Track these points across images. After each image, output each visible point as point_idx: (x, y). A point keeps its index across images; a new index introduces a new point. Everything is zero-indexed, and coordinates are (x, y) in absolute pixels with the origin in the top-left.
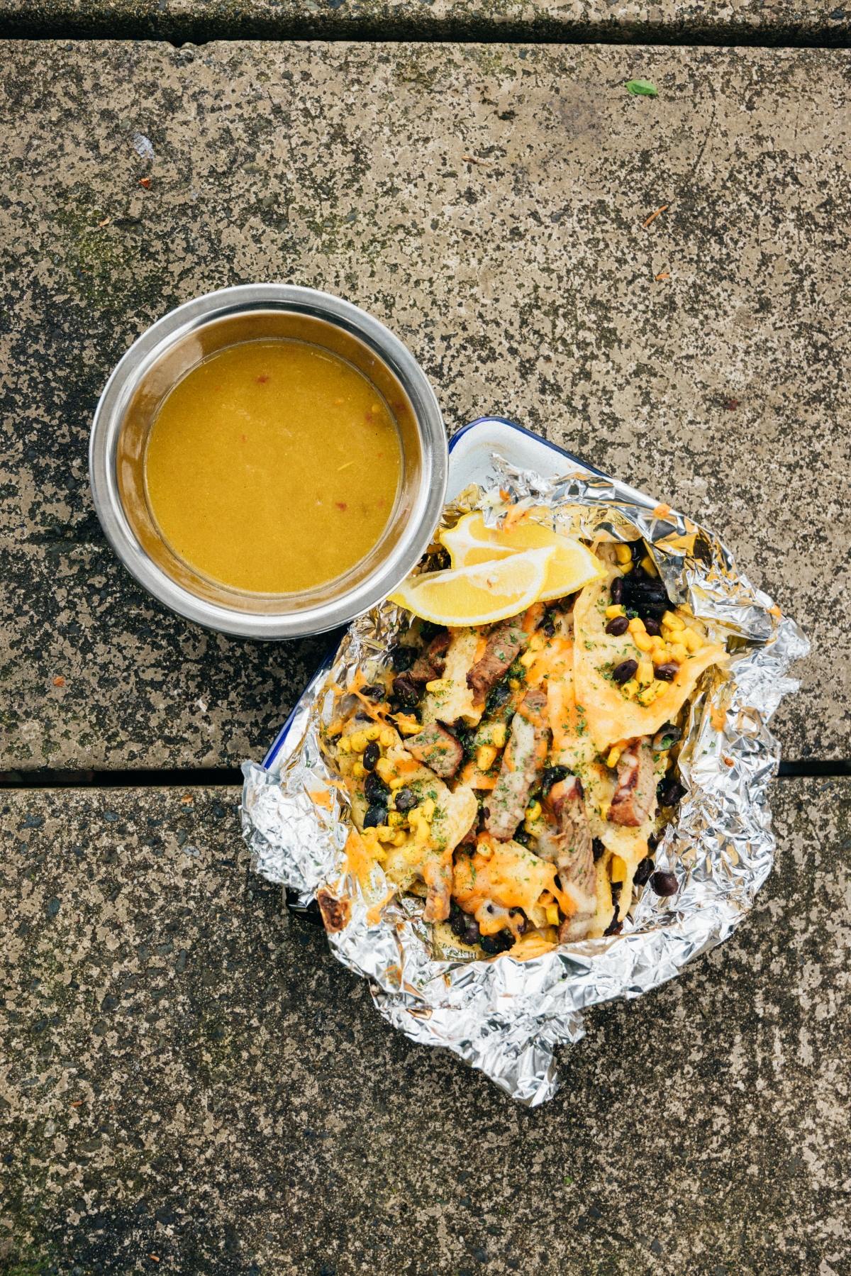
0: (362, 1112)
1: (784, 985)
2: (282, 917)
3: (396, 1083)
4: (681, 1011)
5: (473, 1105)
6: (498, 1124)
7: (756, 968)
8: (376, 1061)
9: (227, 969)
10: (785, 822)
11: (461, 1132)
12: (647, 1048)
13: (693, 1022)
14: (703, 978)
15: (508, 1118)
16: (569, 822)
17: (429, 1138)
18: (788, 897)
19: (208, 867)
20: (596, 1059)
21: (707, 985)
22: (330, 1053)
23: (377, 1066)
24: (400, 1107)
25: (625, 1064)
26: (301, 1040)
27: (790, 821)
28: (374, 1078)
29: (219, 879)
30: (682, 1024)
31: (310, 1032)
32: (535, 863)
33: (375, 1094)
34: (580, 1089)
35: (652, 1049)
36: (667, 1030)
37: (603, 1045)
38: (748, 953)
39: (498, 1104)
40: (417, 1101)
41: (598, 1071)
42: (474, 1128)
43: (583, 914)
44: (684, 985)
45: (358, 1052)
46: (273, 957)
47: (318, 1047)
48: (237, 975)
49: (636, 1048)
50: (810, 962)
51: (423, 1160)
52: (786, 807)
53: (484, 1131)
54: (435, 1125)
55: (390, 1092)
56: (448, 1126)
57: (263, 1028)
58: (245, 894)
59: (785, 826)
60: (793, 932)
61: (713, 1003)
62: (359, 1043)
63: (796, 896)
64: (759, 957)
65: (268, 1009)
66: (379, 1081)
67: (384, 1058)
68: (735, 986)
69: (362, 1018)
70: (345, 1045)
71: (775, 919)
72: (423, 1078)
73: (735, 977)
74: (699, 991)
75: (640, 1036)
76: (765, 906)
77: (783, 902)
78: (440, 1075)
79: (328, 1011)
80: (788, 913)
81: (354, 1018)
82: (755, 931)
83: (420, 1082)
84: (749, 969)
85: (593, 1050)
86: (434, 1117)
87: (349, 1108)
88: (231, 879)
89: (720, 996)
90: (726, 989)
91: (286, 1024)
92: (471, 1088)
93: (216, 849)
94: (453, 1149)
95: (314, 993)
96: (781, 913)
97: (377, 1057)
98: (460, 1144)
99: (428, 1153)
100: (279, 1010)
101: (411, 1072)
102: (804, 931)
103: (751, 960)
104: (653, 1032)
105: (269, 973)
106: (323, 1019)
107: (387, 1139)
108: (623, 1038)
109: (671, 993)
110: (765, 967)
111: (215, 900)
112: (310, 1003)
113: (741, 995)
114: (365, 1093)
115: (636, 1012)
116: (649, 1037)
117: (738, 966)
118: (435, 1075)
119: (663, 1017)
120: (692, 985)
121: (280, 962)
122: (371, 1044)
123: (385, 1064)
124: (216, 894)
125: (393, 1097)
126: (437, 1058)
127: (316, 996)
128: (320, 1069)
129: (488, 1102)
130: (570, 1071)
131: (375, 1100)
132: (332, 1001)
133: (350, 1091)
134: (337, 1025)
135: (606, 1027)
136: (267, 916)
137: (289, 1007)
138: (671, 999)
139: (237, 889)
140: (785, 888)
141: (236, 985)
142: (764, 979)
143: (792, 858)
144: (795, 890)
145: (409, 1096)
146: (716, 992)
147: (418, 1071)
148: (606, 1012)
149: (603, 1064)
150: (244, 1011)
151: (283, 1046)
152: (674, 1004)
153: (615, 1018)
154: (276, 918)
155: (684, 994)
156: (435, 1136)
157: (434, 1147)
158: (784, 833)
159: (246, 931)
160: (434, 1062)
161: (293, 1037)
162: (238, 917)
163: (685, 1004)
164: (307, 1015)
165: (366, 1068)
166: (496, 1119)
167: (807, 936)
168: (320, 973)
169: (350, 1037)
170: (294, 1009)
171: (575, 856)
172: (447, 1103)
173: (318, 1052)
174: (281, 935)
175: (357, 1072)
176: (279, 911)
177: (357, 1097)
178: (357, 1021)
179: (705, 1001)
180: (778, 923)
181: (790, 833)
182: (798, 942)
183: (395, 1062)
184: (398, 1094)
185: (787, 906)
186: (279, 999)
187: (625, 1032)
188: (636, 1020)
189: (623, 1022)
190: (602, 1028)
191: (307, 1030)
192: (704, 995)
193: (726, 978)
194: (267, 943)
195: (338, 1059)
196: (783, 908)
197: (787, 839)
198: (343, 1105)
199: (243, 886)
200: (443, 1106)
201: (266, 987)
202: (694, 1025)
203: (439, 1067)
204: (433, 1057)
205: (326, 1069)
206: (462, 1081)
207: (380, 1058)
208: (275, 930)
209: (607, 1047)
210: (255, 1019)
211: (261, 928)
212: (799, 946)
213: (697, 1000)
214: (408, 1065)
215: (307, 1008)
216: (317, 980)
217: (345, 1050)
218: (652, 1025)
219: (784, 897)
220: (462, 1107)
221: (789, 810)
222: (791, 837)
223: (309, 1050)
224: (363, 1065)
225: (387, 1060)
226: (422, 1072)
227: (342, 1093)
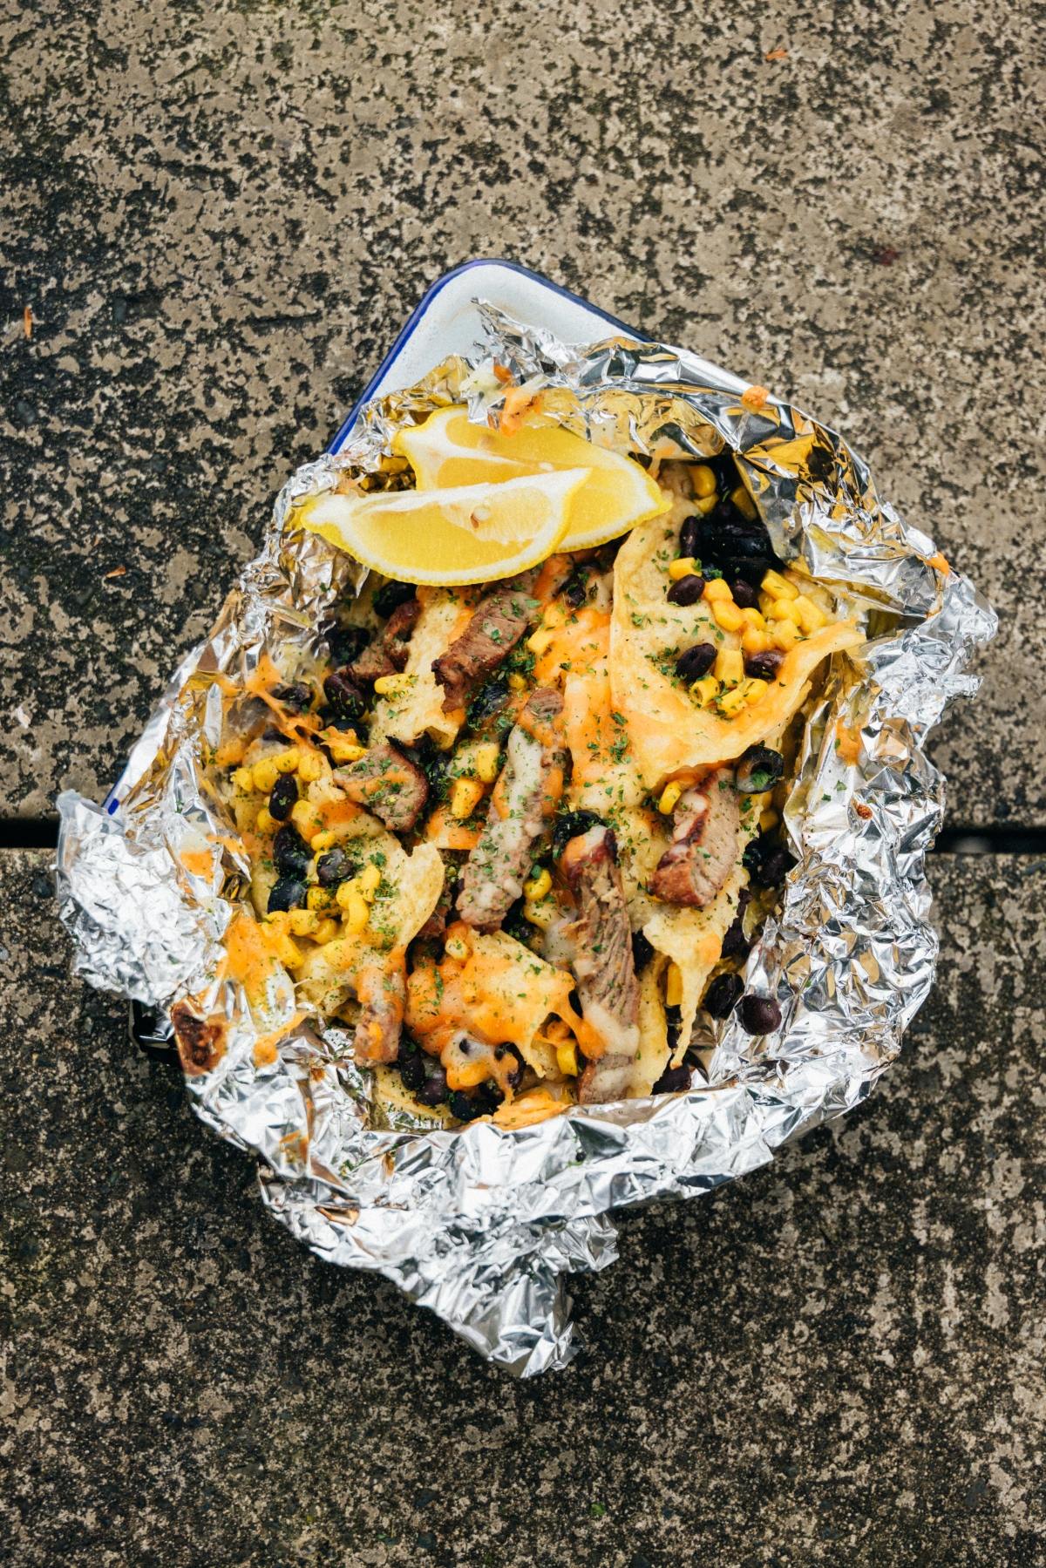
0: (260, 1386)
1: (961, 1193)
2: (138, 1061)
3: (316, 1340)
4: (790, 1232)
5: (444, 1379)
6: (484, 1412)
7: (915, 1164)
8: (286, 1303)
9: (46, 1145)
10: (966, 924)
11: (422, 1425)
12: (733, 1292)
13: (809, 1250)
14: (829, 1178)
15: (501, 1402)
17: (369, 1434)
18: (969, 1047)
19: (22, 978)
20: (648, 1308)
21: (834, 1189)
22: (209, 1287)
23: (287, 1311)
24: (323, 1380)
25: (696, 1318)
26: (163, 1264)
27: (974, 923)
28: (280, 1330)
29: (39, 998)
30: (792, 1253)
31: (178, 1252)
32: (537, 970)
33: (281, 1357)
34: (622, 1358)
35: (742, 1294)
36: (766, 1262)
37: (660, 1286)
38: (903, 1139)
39: (485, 1380)
40: (351, 1370)
41: (651, 1328)
42: (444, 1418)
43: (617, 1056)
44: (796, 1189)
45: (256, 1287)
46: (122, 1127)
47: (190, 1276)
48: (61, 1155)
49: (715, 1291)
50: (1004, 1155)
51: (359, 1470)
52: (968, 899)
53: (460, 1423)
54: (379, 1412)
55: (307, 1354)
56: (401, 1414)
57: (101, 1243)
58: (80, 1023)
59: (965, 931)
60: (978, 1105)
61: (843, 1219)
62: (258, 1272)
63: (982, 1046)
64: (920, 1144)
65: (111, 1211)
66: (290, 1336)
67: (299, 1297)
68: (880, 1191)
70: (235, 1275)
71: (947, 1083)
72: (361, 1333)
73: (881, 1177)
74: (821, 1199)
75: (722, 1272)
76: (932, 1061)
77: (960, 1056)
78: (390, 1328)
79: (209, 1217)
80: (969, 1074)
81: (250, 1230)
82: (914, 1101)
83: (357, 1339)
84: (904, 1165)
85: (644, 1293)
86: (377, 1397)
87: (239, 1378)
88: (58, 998)
89: (855, 1208)
90: (866, 1197)
91: (139, 1237)
93: (36, 949)
94: (407, 1451)
95: (187, 1188)
96: (958, 1074)
97: (287, 1296)
98: (419, 1444)
99: (367, 1457)
100: (128, 1214)
101: (342, 1322)
102: (996, 1104)
103: (907, 1150)
104: (743, 1265)
105: (114, 1154)
106: (200, 1232)
107: (300, 1432)
108: (694, 1274)
109: (774, 1202)
110: (931, 1163)
111: (31, 1032)
112: (179, 1203)
113: (889, 1208)
114: (267, 1355)
115: (717, 1231)
116: (737, 1273)
117: (885, 1159)
118: (381, 1328)
119: (760, 1241)
120: (810, 1189)
121: (133, 1136)
122: (278, 1273)
123: (300, 1308)
124: (32, 1021)
125: (311, 1363)
126: (385, 1300)
127: (190, 1192)
128: (192, 1312)
129: (468, 1375)
130: (605, 1326)
131: (281, 1368)
132: (216, 1200)
133: (240, 1351)
134: (223, 1240)
135: (667, 1256)
136: (113, 1059)
137: (145, 1209)
138: (775, 1211)
139: (68, 1015)
140: (964, 1032)
141: (60, 1171)
142: (928, 1182)
143: (976, 984)
144: (981, 1037)
145: (337, 1362)
146: (849, 1202)
147: (354, 1321)
148: (666, 1229)
149: (660, 1317)
150: (71, 1214)
151: (134, 1274)
152: (780, 1221)
153: (680, 1240)
154: (128, 1063)
155: (796, 1204)
156: (379, 1429)
157: (377, 1449)
158: (964, 942)
159: (79, 1083)
160: (381, 1306)
161: (150, 1260)
162: (66, 1060)
163: (798, 1220)
164: (174, 1223)
165: (268, 1313)
166: (480, 1403)
167: (999, 1112)
168: (198, 1155)
169: (245, 1265)
170: (154, 1212)
171: (603, 958)
172: (400, 1375)
173: (191, 1285)
174: (135, 1090)
175: (254, 1319)
176: (135, 1051)
177: (252, 1362)
179: (830, 1215)
180: (951, 1089)
181: (973, 943)
182: (985, 1122)
183: (316, 1304)
184: (319, 1358)
185: (967, 1062)
186: (130, 1196)
187: (697, 1264)
188: (716, 1245)
189: (694, 1247)
190: (659, 1257)
191: (173, 1248)
192: (829, 1207)
193: (866, 1179)
194: (112, 1103)
195: (222, 1298)
196: (961, 1065)
197: (968, 952)
198: (229, 1373)
199: (77, 1010)
200: (393, 1380)
201: (109, 1176)
202: (811, 1256)
203: (388, 1315)
204: (379, 1297)
205: (202, 1314)
206: (426, 1340)
207: (292, 1298)
208: (127, 1083)
209: (667, 1289)
210: (89, 1228)
211: (104, 1079)
212: (987, 1128)
213: (817, 1214)
214: (338, 1310)
215: (174, 1212)
216: (193, 1166)
217: (235, 1283)
218: (742, 1254)
219: (963, 1048)
220: (424, 1383)
221: (972, 904)
222: (975, 949)
223: (175, 1282)
224: (263, 1308)
225: (304, 1301)
226: (360, 1322)
227: (227, 1354)
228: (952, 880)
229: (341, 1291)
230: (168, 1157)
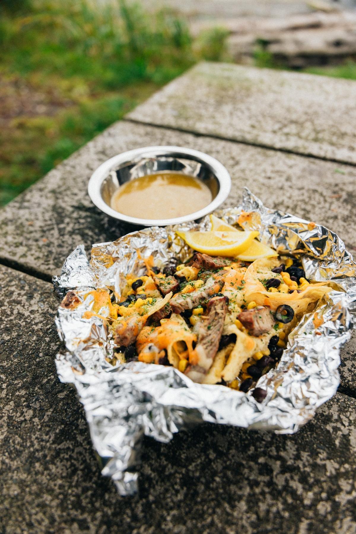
0: (15, 464)
1: (325, 526)
2: (56, 345)
3: (45, 456)
4: (243, 505)
5: (78, 496)
6: (84, 521)
7: (307, 502)
8: (45, 437)
9: (14, 356)
10: (348, 418)
11: (59, 512)
12: (209, 520)
13: (248, 518)
14: (267, 490)
15: (94, 519)
16: (214, 312)
17: (38, 506)
18: (341, 463)
19: (43, 313)
20: (172, 509)
21: (268, 497)
22: (25, 420)
23: (42, 440)
24: (37, 473)
25: (189, 524)
26: (18, 405)
27: (351, 418)
28: (36, 446)
29: (42, 319)
30: (240, 515)
31: (25, 404)
32: (186, 330)
33: (30, 457)
34: (150, 526)
35: (212, 523)
36: (228, 514)
37: (180, 501)
38: (304, 488)
39: (93, 505)
40: (49, 475)
41: (169, 518)
42: (69, 515)
43: (201, 368)
44: (251, 488)
45: (39, 427)
46: (38, 360)
47: (22, 413)
48: (15, 360)
49: (201, 516)
50: (349, 518)
51: (24, 519)
52: (350, 409)
53: (73, 520)
54: (47, 498)
55: (38, 460)
56: (55, 503)
57: (5, 390)
58: (48, 329)
59: (347, 419)
60: (341, 490)
61: (268, 512)
62: (44, 422)
63: (347, 466)
64: (310, 494)
65: (16, 382)
66: (37, 450)
67: (50, 437)
68: (288, 507)
69: (55, 409)
70: (36, 420)
71: (328, 474)
72: (61, 461)
73: (290, 500)
74: (261, 497)
75: (208, 508)
76: (323, 462)
77: (337, 466)
78: (72, 465)
79: (42, 397)
80: (338, 475)
81: (51, 407)
82: (312, 475)
83: (58, 464)
84: (302, 501)
85: (172, 501)
86: (50, 491)
87: (10, 457)
88: (48, 321)
89: (274, 509)
90: (281, 506)
91: (17, 393)
92: (84, 484)
93: (51, 308)
94: (46, 522)
95: (42, 386)
96: (334, 472)
97: (47, 435)
98: (52, 520)
99: (30, 515)
100: (20, 385)
101: (58, 453)
102: (349, 493)
103: (304, 494)
104: (218, 510)
105: (29, 366)
106: (36, 400)
107: (15, 490)
108: (196, 503)
109: (241, 488)
110: (313, 505)
111: (34, 326)
112: (36, 389)
113: (290, 517)
114: (25, 454)
115: (212, 489)
116: (214, 512)
117: (293, 493)
118: (69, 463)
119: (229, 503)
120: (257, 490)
121: (38, 364)
122: (49, 426)
123: (48, 441)
124: (36, 324)
125: (37, 465)
126: (77, 453)
127: (42, 387)
128: (13, 426)
129: (88, 500)
130: (150, 508)
131: (26, 461)
132: (47, 393)
133: (18, 447)
134: (40, 407)
135: (188, 489)
136: (50, 342)
137: (25, 387)
138: (240, 493)
139: (46, 326)
140: (340, 457)
141: (12, 365)
142: (311, 514)
143: (348, 441)
144: (347, 462)
145: (46, 468)
146: (272, 505)
147: (62, 455)
148: (192, 478)
149: (174, 516)
150: (4, 378)
151: (7, 404)
152: (240, 498)
153: (196, 485)
154: (53, 344)
155: (249, 495)
156: (43, 506)
157: (36, 514)
158: (347, 424)
159: (36, 344)
160: (74, 455)
161: (15, 403)
162: (37, 337)
163: (248, 502)
164: (31, 395)
165: (37, 438)
166: (86, 515)
167: (350, 497)
168: (52, 377)
169: (41, 417)
170: (27, 388)
171: (210, 332)
172: (64, 486)
173: (20, 416)
174: (49, 352)
175: (30, 437)
176: (57, 342)
177: (19, 453)
178: (51, 410)
179: (263, 507)
180: (330, 478)
181: (350, 425)
182: (343, 498)
183: (54, 442)
184: (41, 464)
185: (339, 469)
186: (24, 380)
187: (199, 499)
188: (209, 495)
189: (200, 491)
190: (185, 489)
191: (24, 402)
192: (263, 502)
193: (283, 498)
194: (40, 352)
195: (26, 426)
196: (336, 469)
197: (347, 428)
198: (9, 454)
199: (50, 326)
200: (61, 487)
201: (23, 372)
202: (249, 521)
203: (75, 459)
204: (76, 451)
205: (17, 428)
206: (81, 477)
207: (48, 437)
208: (48, 349)
209: (182, 504)
210: (6, 384)
211: (43, 345)
212: (343, 502)
213: (257, 503)
214: (60, 449)
215: (33, 391)
216: (49, 380)
217: (34, 422)
218: (219, 505)
219: (338, 462)
220: (71, 494)
221: (352, 412)
222: (350, 428)
223: (17, 413)
224: (36, 435)
225: (51, 440)
226: (63, 457)
227: (14, 446)
228: (345, 401)
229: (65, 442)
230: (44, 374)
